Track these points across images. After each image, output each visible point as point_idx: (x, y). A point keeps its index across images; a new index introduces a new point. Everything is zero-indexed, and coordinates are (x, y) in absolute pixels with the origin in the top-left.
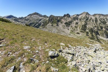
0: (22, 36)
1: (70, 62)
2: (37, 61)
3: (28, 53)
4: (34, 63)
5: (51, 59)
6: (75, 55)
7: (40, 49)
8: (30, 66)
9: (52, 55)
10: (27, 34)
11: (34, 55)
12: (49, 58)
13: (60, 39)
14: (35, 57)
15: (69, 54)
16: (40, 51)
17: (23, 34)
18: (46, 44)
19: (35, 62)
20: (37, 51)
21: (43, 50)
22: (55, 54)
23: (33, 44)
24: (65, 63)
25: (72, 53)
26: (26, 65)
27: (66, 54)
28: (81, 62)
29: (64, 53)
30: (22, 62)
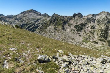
0: (9, 38)
1: (62, 69)
2: (22, 61)
3: (14, 54)
4: (18, 63)
5: (39, 63)
6: (72, 64)
7: (29, 53)
8: (14, 63)
9: (41, 59)
10: (16, 38)
11: (20, 56)
12: (37, 62)
13: (61, 46)
14: (21, 58)
15: (65, 62)
16: (28, 54)
17: (10, 36)
18: (38, 49)
19: (20, 62)
20: (24, 54)
21: (32, 53)
22: (45, 58)
23: (21, 47)
24: (55, 69)
25: (69, 61)
26: (10, 62)
27: (61, 62)
28: (77, 71)
29: (59, 61)
30: (6, 59)
